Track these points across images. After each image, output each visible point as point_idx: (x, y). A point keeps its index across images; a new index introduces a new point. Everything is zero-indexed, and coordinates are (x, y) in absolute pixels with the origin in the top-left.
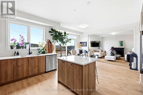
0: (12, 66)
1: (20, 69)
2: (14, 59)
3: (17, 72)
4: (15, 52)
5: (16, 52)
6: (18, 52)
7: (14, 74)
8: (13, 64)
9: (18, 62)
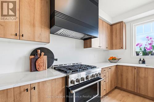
0: (132, 75)
1: (142, 82)
2: (135, 68)
3: (138, 84)
4: (140, 59)
5: (142, 60)
6: (144, 59)
7: (134, 85)
8: (134, 73)
9: (139, 72)
